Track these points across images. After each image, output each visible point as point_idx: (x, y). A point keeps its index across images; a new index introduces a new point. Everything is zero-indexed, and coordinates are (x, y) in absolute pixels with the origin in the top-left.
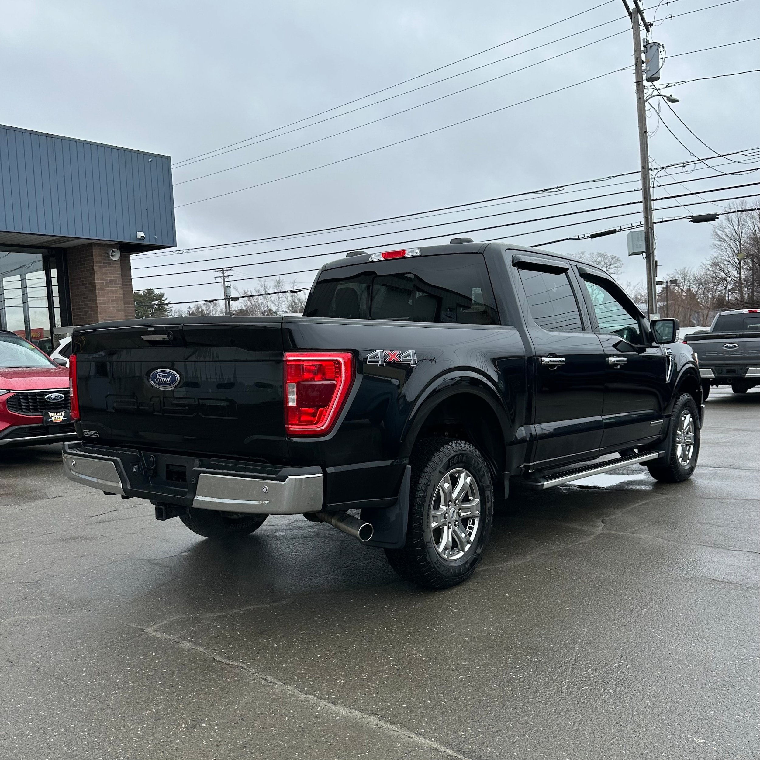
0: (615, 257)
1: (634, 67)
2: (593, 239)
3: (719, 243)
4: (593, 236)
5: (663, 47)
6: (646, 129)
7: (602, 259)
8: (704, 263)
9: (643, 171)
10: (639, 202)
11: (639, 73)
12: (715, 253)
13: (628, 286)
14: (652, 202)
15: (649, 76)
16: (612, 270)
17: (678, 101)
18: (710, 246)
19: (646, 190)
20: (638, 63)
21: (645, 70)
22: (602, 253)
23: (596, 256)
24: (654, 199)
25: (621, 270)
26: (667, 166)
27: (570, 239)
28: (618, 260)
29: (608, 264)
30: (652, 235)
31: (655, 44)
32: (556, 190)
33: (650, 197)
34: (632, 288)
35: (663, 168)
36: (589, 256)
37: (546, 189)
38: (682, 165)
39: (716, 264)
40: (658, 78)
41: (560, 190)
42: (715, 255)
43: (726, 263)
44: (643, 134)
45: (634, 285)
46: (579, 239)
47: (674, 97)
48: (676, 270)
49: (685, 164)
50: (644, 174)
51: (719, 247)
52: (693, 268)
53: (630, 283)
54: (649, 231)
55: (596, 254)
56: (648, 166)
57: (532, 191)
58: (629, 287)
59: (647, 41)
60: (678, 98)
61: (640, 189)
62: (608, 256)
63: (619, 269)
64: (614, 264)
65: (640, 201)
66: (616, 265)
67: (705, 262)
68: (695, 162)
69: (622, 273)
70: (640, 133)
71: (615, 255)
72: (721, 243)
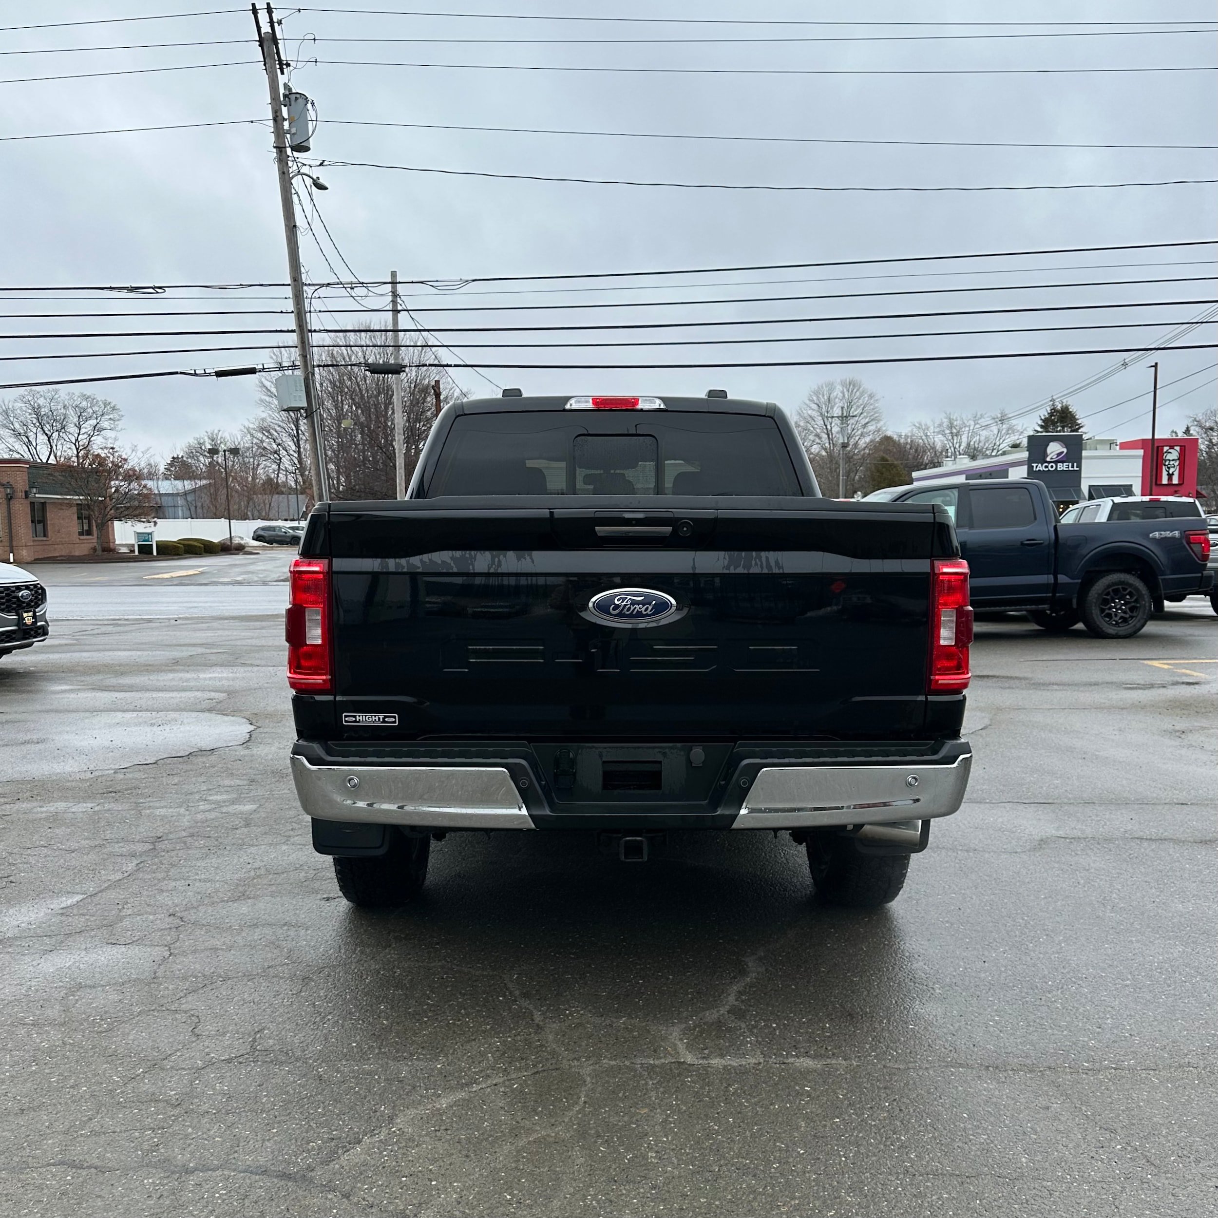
0: (110, 403)
1: (271, 123)
2: (220, 378)
3: (267, 399)
4: (219, 374)
5: (313, 104)
6: (295, 222)
7: (89, 405)
8: (247, 426)
9: (295, 285)
10: (288, 331)
11: (279, 133)
12: (262, 413)
13: (133, 450)
14: (310, 334)
15: (295, 143)
16: (106, 423)
17: (326, 188)
18: (256, 402)
19: (300, 314)
20: (277, 118)
21: (288, 132)
22: (88, 394)
23: (79, 399)
24: (313, 329)
25: (120, 423)
26: (329, 284)
27: (181, 373)
28: (114, 409)
29: (99, 413)
30: (313, 383)
31: (303, 96)
32: (151, 290)
33: (307, 327)
34: (140, 454)
35: (322, 286)
36: (67, 398)
37: (133, 286)
38: (350, 286)
39: (263, 429)
40: (307, 149)
41: (157, 293)
42: (264, 415)
43: (278, 429)
44: (292, 229)
45: (143, 450)
46: (195, 374)
47: (322, 181)
48: (207, 432)
49: (354, 285)
50: (296, 290)
51: (268, 405)
52: (224, 431)
53: (135, 446)
54: (309, 377)
55: (79, 395)
56: (302, 279)
57: (109, 286)
58: (134, 453)
59: (290, 89)
60: (327, 185)
61: (290, 310)
62: (97, 401)
63: (116, 423)
64: (108, 414)
65: (290, 329)
66: (111, 416)
67: (247, 424)
68: (369, 285)
69: (122, 429)
70: (286, 225)
71: (109, 400)
72: (271, 399)
